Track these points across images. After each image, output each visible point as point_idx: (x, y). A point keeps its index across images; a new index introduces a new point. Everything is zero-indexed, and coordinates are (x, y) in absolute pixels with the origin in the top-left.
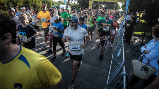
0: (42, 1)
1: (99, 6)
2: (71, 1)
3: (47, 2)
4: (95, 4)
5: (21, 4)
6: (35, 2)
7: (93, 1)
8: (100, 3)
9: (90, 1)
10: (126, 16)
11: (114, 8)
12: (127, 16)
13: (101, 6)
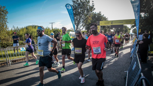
0: (53, 31)
1: (107, 31)
2: (79, 27)
3: (57, 31)
4: (103, 29)
5: (36, 34)
6: (47, 32)
7: (101, 26)
8: (108, 27)
9: (98, 26)
10: (137, 36)
11: (124, 32)
12: (139, 36)
13: (109, 31)
